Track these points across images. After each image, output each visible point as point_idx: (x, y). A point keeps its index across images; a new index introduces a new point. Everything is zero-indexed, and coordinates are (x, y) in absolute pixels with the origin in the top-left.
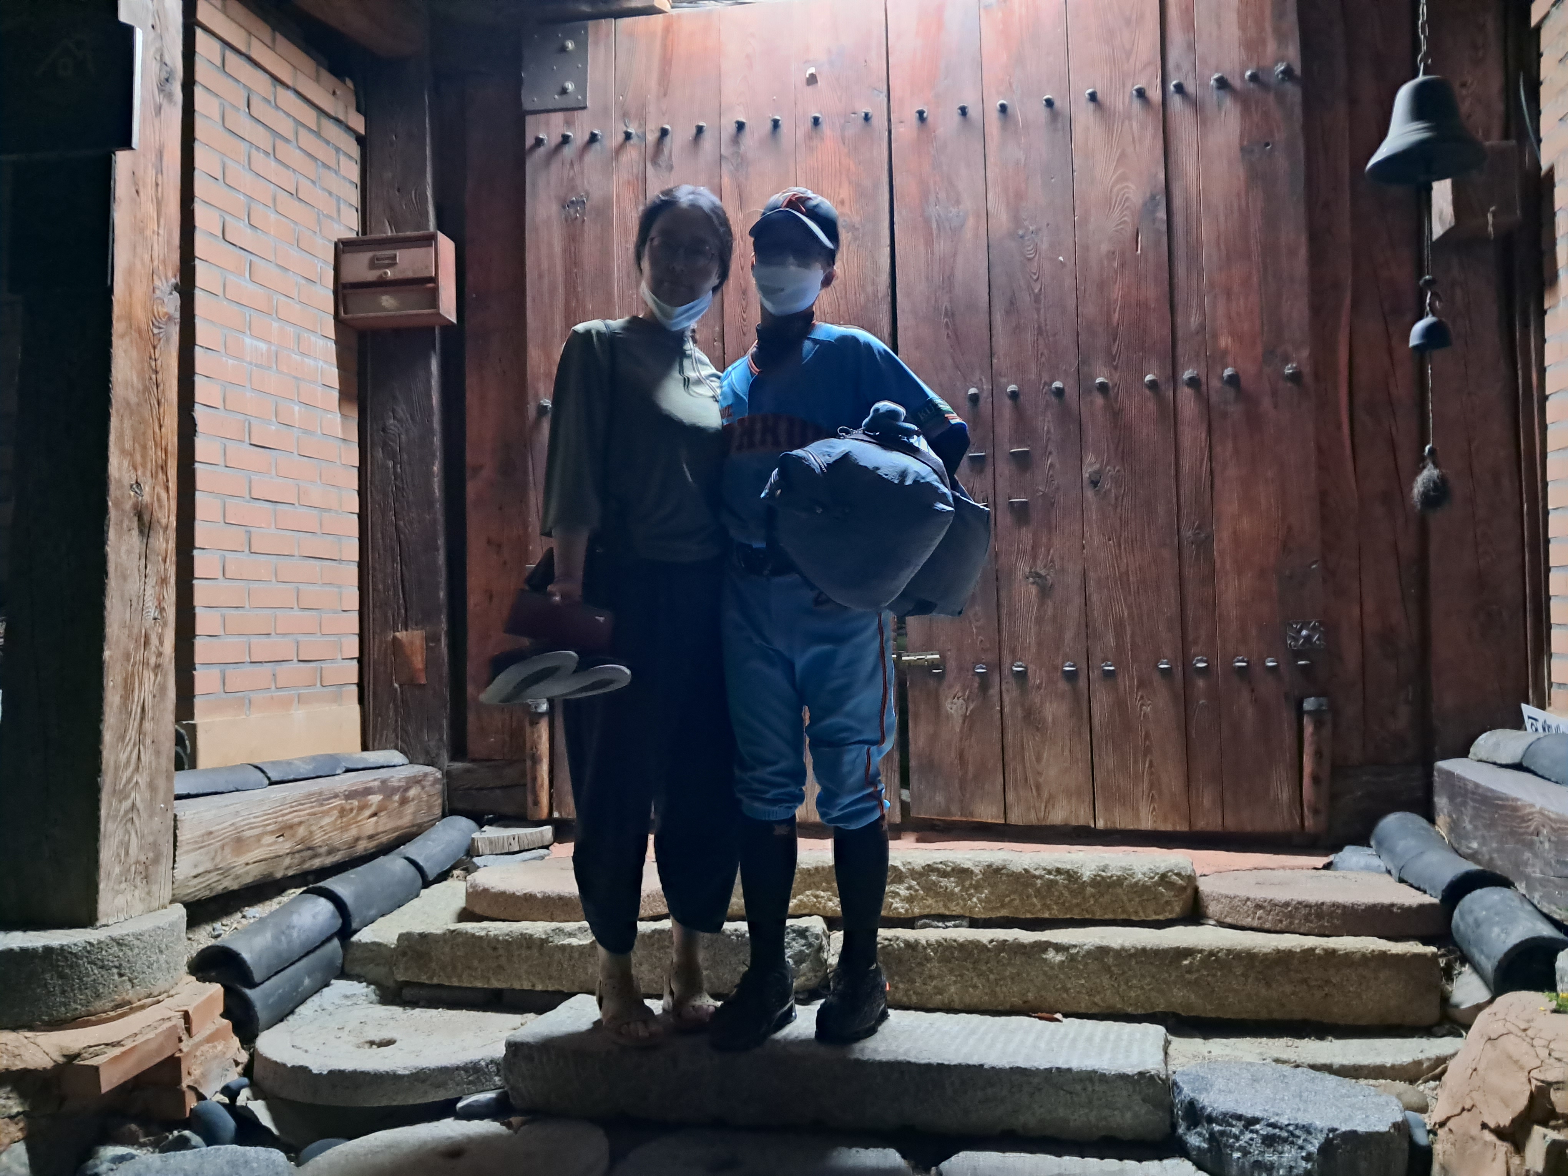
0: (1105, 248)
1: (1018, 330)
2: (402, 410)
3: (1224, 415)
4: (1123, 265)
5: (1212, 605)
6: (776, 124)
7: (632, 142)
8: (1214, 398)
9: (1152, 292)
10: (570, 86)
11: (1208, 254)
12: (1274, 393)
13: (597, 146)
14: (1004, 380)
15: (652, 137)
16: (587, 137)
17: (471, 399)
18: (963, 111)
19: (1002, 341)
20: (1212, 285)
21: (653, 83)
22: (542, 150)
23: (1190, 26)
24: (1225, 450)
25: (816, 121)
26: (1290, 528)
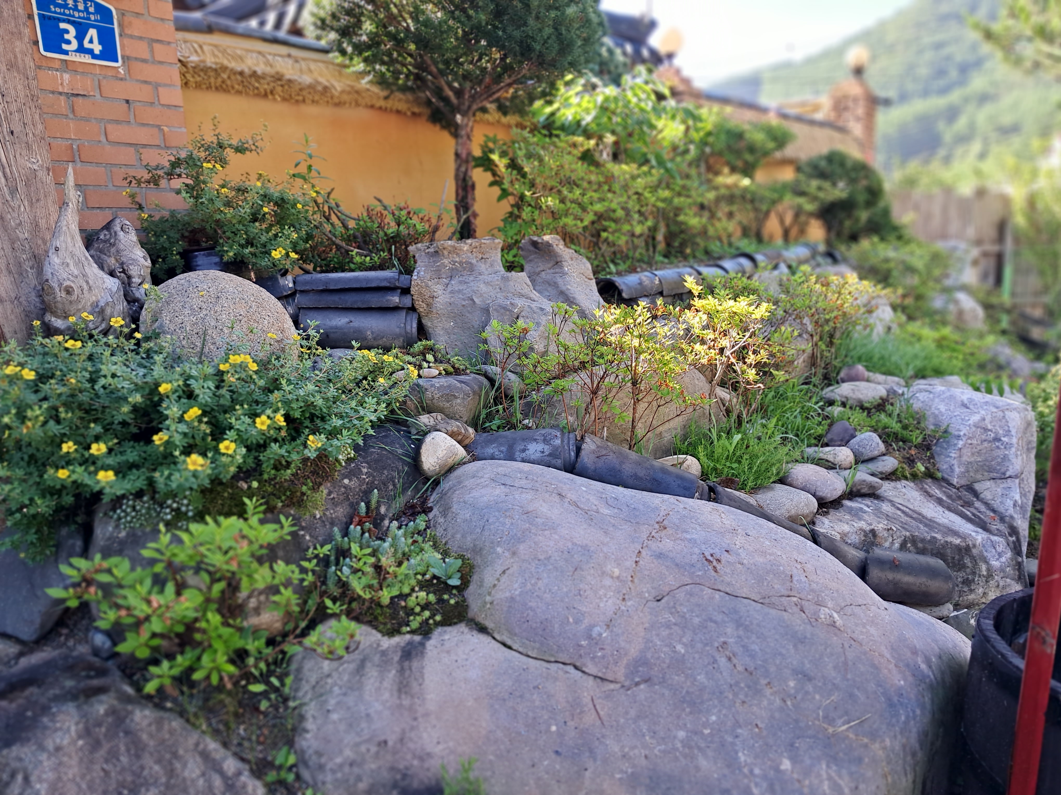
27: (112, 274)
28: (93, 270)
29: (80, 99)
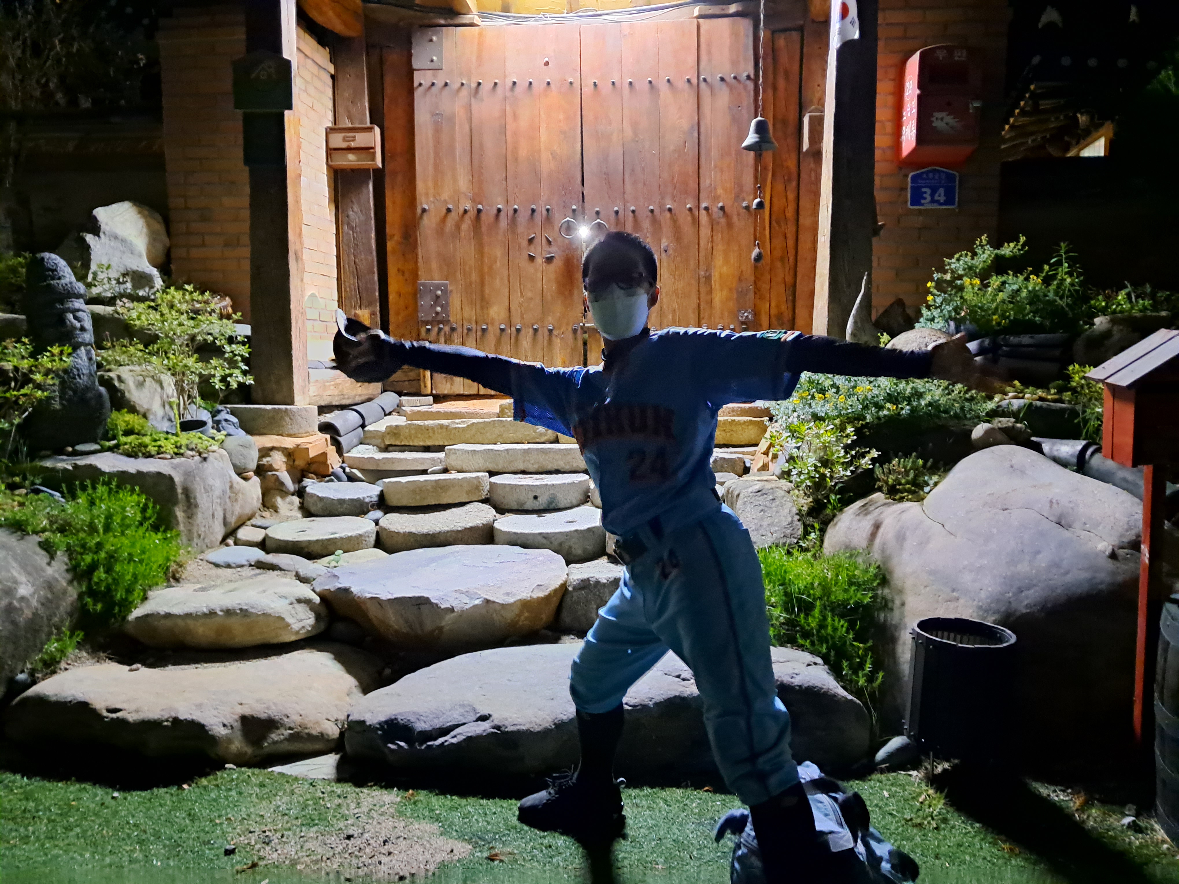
0: (672, 148)
1: (635, 183)
2: (356, 208)
3: (718, 223)
4: (679, 156)
5: (710, 303)
6: (530, 83)
7: (464, 87)
8: (715, 216)
9: (691, 169)
10: (435, 58)
11: (715, 154)
12: (738, 215)
13: (447, 88)
14: (629, 204)
15: (474, 85)
16: (443, 84)
17: (389, 203)
18: (613, 83)
19: (629, 188)
20: (715, 167)
21: (474, 59)
22: (421, 89)
23: (709, 53)
24: (718, 238)
25: (548, 83)
26: (742, 272)
28: (869, 326)
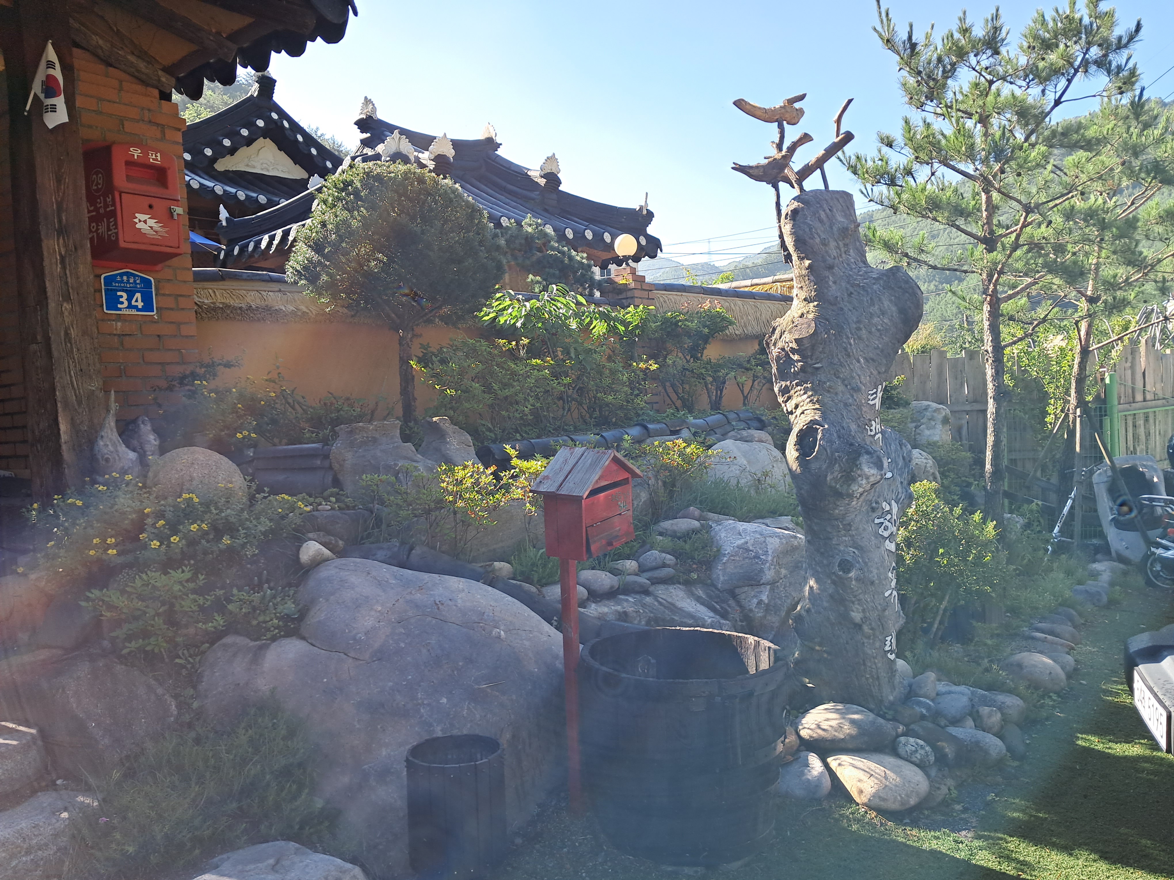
27: (134, 450)
28: (122, 448)
29: (127, 338)
